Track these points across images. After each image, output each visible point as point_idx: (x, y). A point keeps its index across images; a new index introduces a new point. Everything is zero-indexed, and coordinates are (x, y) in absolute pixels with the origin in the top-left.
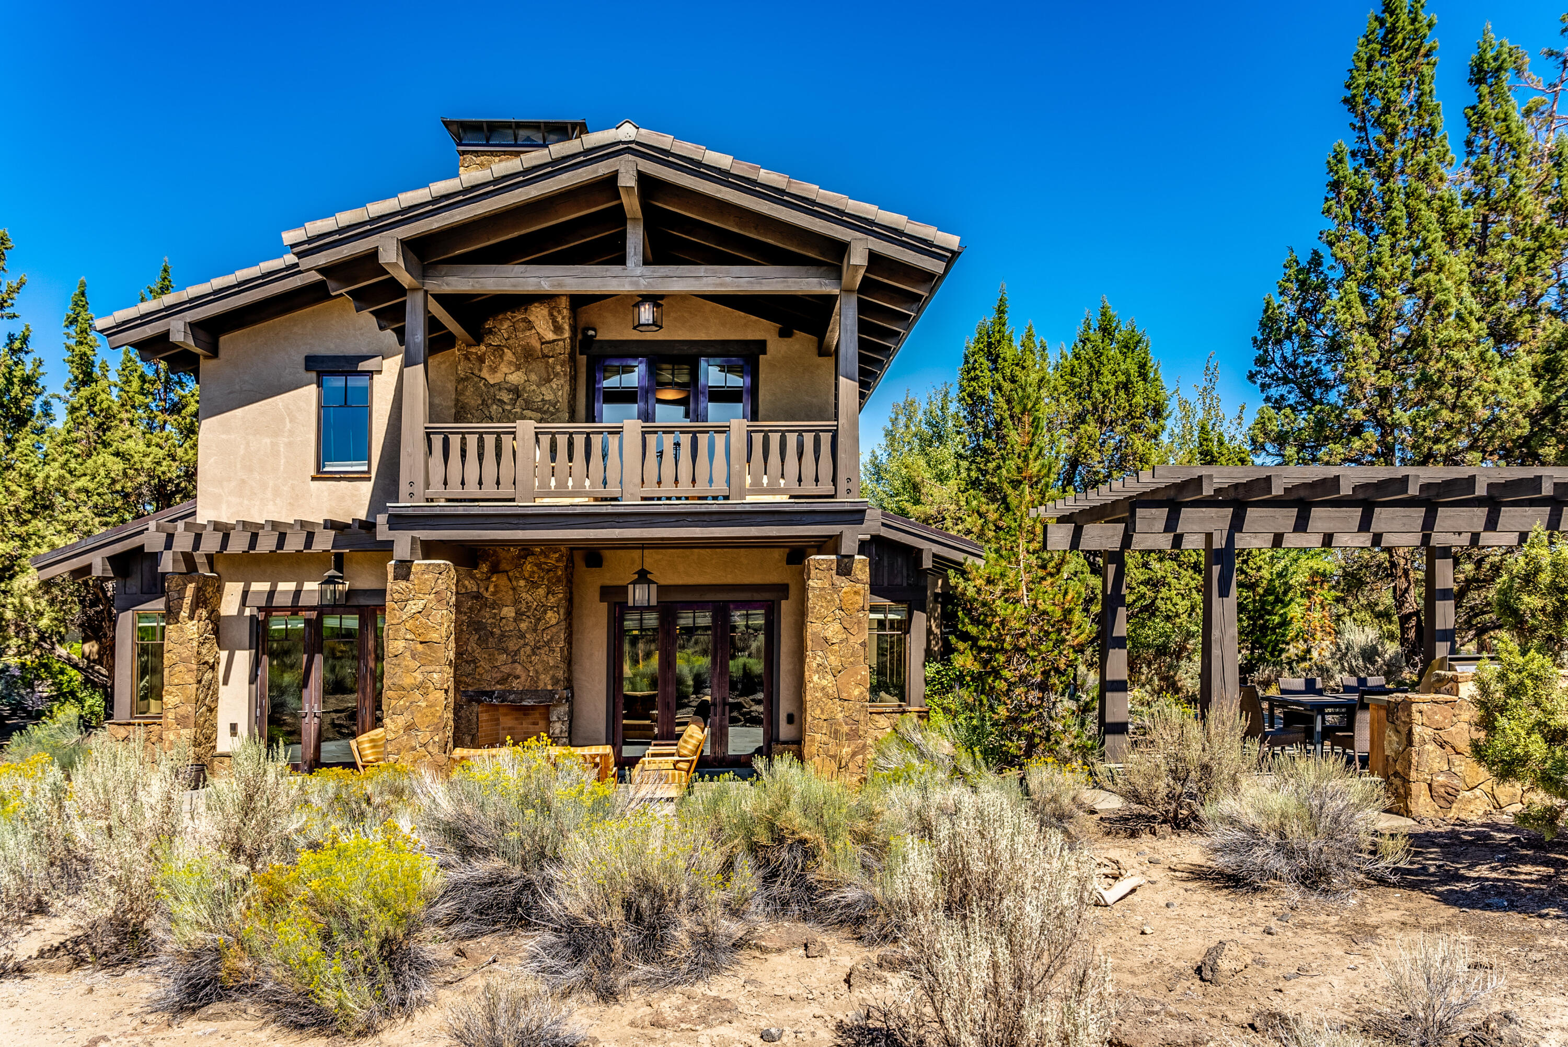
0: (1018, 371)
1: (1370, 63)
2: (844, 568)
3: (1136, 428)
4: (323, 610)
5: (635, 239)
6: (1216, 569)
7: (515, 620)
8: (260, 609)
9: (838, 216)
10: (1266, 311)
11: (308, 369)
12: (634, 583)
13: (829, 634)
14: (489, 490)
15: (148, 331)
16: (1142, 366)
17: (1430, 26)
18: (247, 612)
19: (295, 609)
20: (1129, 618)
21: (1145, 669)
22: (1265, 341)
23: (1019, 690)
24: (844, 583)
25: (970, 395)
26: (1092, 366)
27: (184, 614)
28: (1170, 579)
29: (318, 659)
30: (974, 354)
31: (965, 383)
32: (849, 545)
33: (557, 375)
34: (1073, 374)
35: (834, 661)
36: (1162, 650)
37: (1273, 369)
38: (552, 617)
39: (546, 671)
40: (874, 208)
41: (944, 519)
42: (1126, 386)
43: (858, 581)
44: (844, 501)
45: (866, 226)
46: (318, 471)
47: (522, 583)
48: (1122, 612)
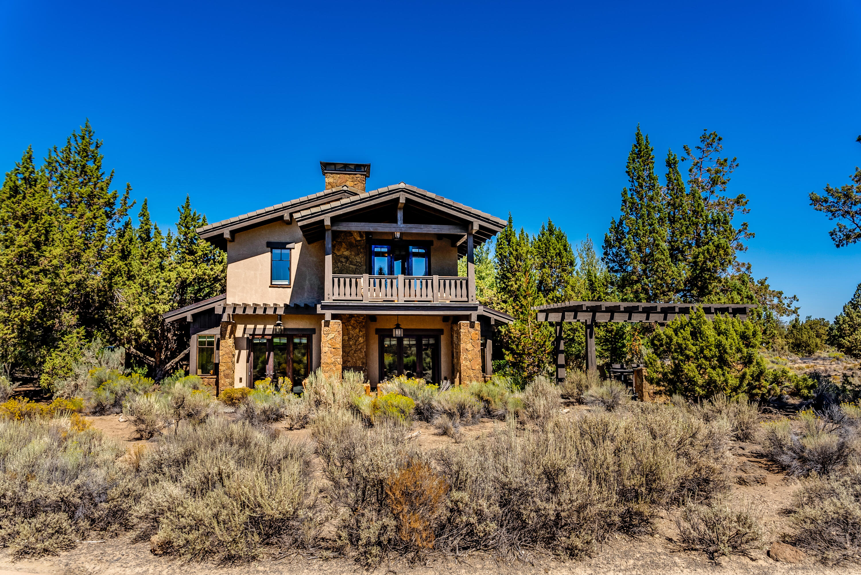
0: (518, 247)
1: (634, 160)
2: (472, 326)
3: (564, 270)
4: (274, 335)
5: (400, 215)
6: (588, 330)
7: (348, 340)
8: (250, 335)
9: (469, 214)
10: (606, 238)
11: (268, 247)
12: (395, 328)
13: (468, 348)
14: (354, 297)
15: (215, 233)
16: (565, 246)
17: (652, 150)
18: (246, 336)
19: (263, 335)
20: (564, 343)
21: (571, 364)
22: (607, 247)
23: (531, 367)
24: (471, 330)
25: (500, 254)
26: (546, 245)
27: (227, 336)
28: (579, 329)
29: (272, 354)
30: (501, 239)
31: (498, 250)
32: (474, 318)
33: (361, 253)
34: (539, 248)
35: (470, 357)
36: (578, 357)
37: (610, 257)
38: (361, 340)
39: (359, 359)
40: (480, 211)
41: (492, 303)
42: (559, 254)
43: (477, 330)
44: (471, 303)
45: (478, 217)
46: (271, 284)
47: (350, 327)
48: (562, 342)
